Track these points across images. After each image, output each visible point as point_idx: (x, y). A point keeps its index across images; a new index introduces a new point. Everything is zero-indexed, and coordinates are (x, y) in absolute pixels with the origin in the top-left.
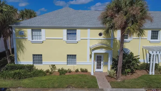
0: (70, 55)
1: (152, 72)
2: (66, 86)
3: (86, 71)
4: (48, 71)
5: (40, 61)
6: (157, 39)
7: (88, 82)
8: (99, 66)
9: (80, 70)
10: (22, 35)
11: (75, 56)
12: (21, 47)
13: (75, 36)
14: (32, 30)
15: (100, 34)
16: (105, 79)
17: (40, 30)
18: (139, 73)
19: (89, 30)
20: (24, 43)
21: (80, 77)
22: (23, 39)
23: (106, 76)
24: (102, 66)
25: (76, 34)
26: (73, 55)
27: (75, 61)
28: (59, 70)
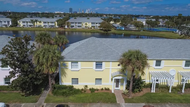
0: (98, 79)
1: (153, 91)
2: (98, 101)
3: (108, 89)
4: (82, 90)
5: (76, 82)
6: (160, 66)
7: (110, 99)
8: (117, 86)
9: (104, 89)
10: (65, 66)
11: (101, 79)
12: (64, 73)
13: (101, 66)
14: (72, 63)
15: (119, 65)
16: (121, 96)
17: (78, 63)
18: (145, 91)
19: (111, 63)
20: (66, 71)
21: (105, 95)
22: (66, 68)
23: (122, 93)
24: (119, 85)
25: (102, 64)
26: (99, 79)
27: (101, 82)
28: (90, 89)
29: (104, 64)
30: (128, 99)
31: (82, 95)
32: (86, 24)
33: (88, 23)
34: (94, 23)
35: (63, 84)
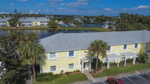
0: (70, 64)
1: (108, 67)
2: (75, 81)
3: (79, 71)
4: (60, 74)
5: (54, 69)
6: (110, 50)
7: (83, 77)
8: (84, 67)
9: (75, 71)
10: (45, 57)
11: (73, 64)
12: (44, 63)
13: (73, 54)
14: (50, 54)
15: (85, 52)
16: (89, 74)
17: (55, 53)
18: (103, 68)
19: (80, 51)
20: (46, 61)
21: (78, 75)
22: (45, 59)
23: (89, 72)
24: (86, 67)
25: (73, 53)
26: (72, 64)
27: (73, 67)
28: (66, 73)
29: (75, 52)
30: (95, 75)
31: (61, 78)
32: (36, 23)
33: (37, 22)
34: (43, 22)
35: (43, 72)
